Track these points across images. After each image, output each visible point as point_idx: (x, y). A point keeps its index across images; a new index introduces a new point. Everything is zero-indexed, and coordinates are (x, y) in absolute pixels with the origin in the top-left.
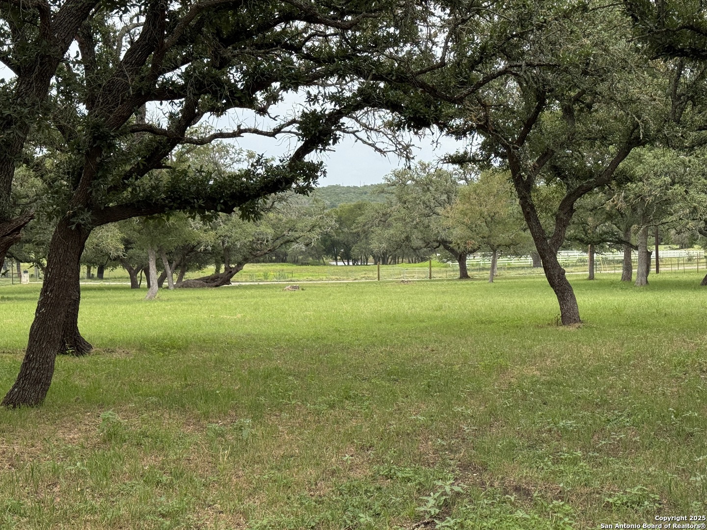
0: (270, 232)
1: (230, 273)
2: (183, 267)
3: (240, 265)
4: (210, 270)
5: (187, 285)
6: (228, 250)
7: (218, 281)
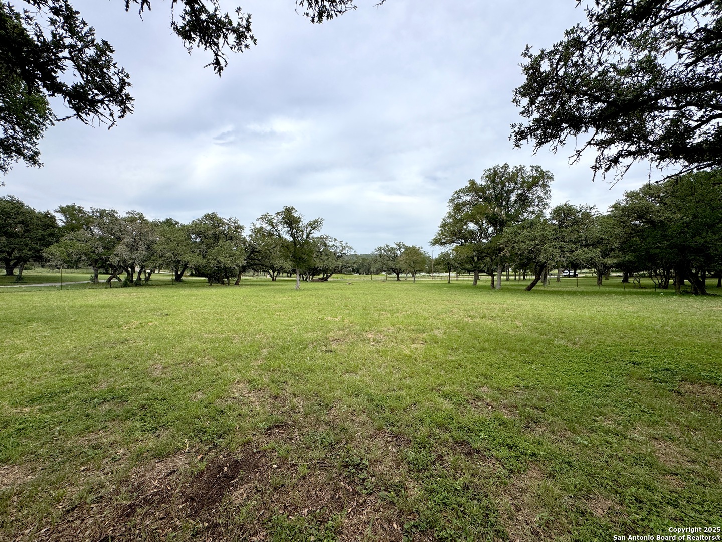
0: (341, 264)
1: (328, 277)
2: (313, 275)
3: (331, 274)
4: (321, 276)
5: (313, 281)
6: (327, 269)
7: (324, 279)
